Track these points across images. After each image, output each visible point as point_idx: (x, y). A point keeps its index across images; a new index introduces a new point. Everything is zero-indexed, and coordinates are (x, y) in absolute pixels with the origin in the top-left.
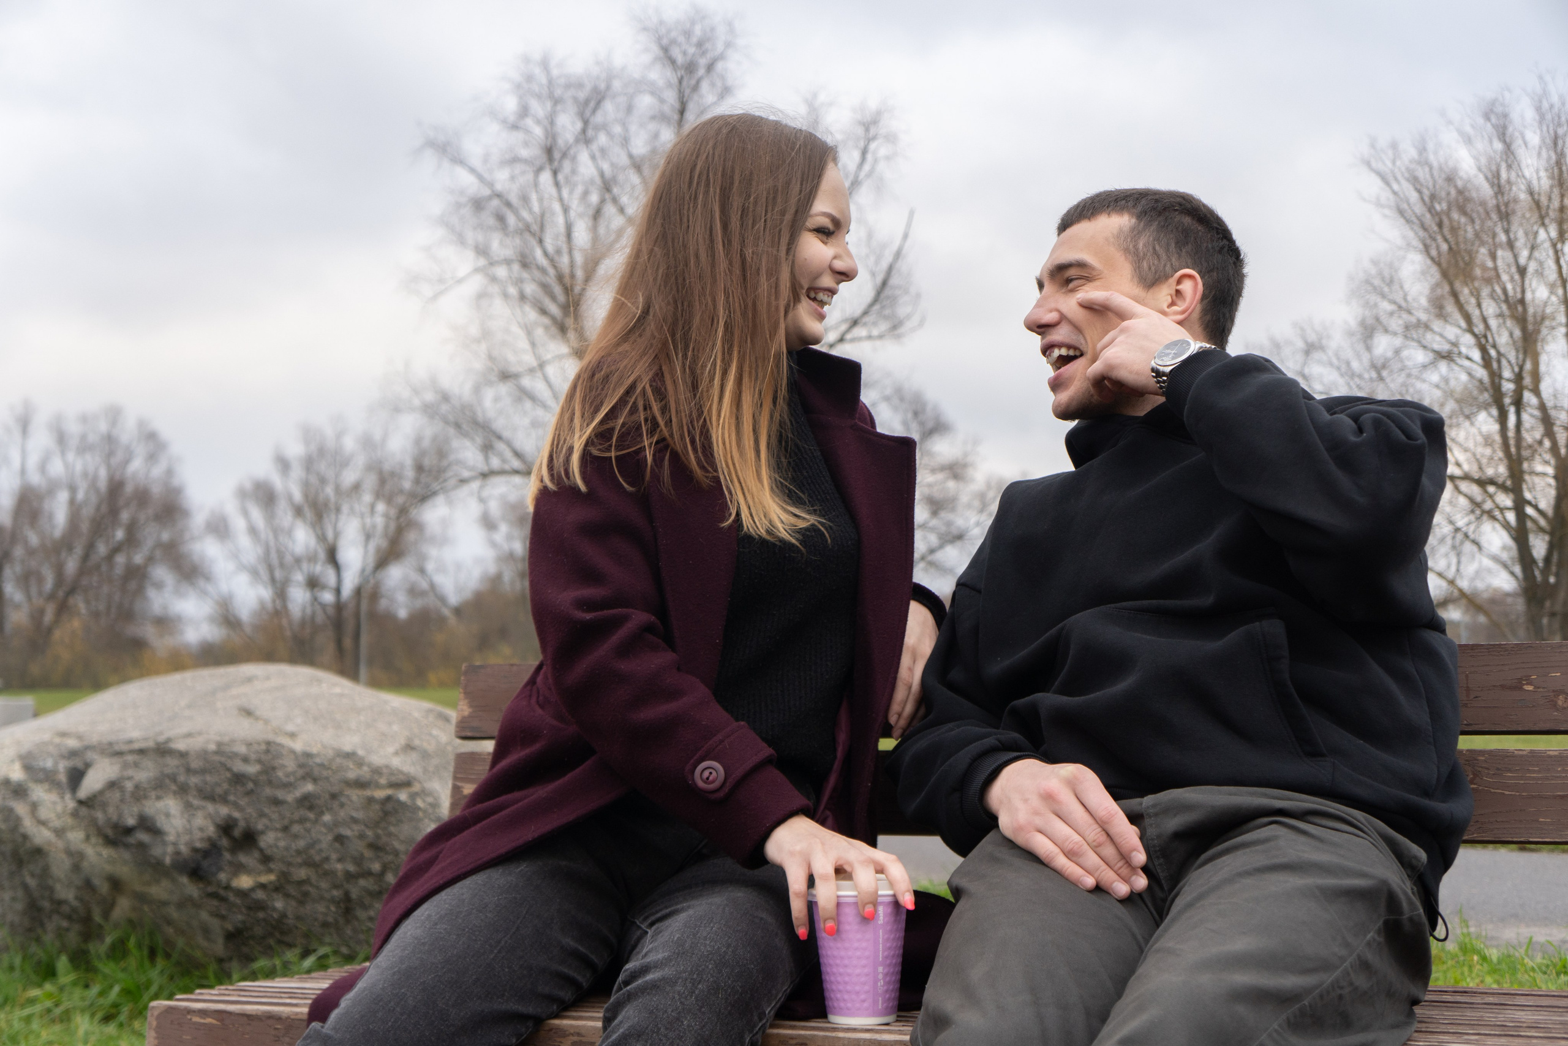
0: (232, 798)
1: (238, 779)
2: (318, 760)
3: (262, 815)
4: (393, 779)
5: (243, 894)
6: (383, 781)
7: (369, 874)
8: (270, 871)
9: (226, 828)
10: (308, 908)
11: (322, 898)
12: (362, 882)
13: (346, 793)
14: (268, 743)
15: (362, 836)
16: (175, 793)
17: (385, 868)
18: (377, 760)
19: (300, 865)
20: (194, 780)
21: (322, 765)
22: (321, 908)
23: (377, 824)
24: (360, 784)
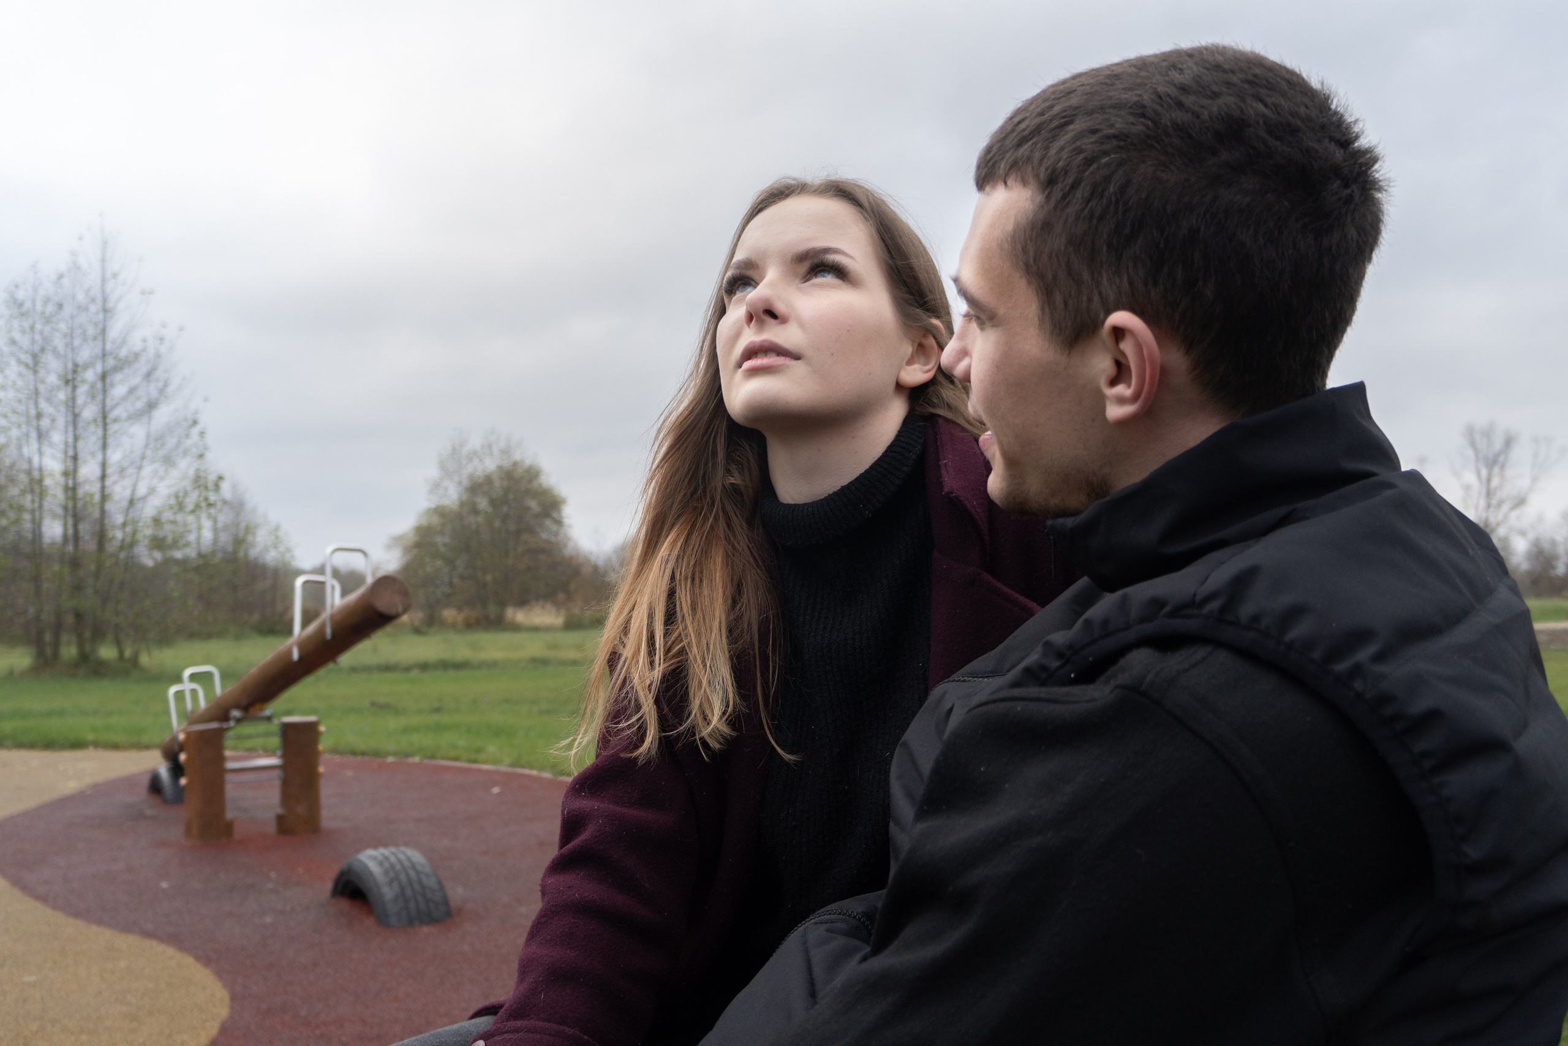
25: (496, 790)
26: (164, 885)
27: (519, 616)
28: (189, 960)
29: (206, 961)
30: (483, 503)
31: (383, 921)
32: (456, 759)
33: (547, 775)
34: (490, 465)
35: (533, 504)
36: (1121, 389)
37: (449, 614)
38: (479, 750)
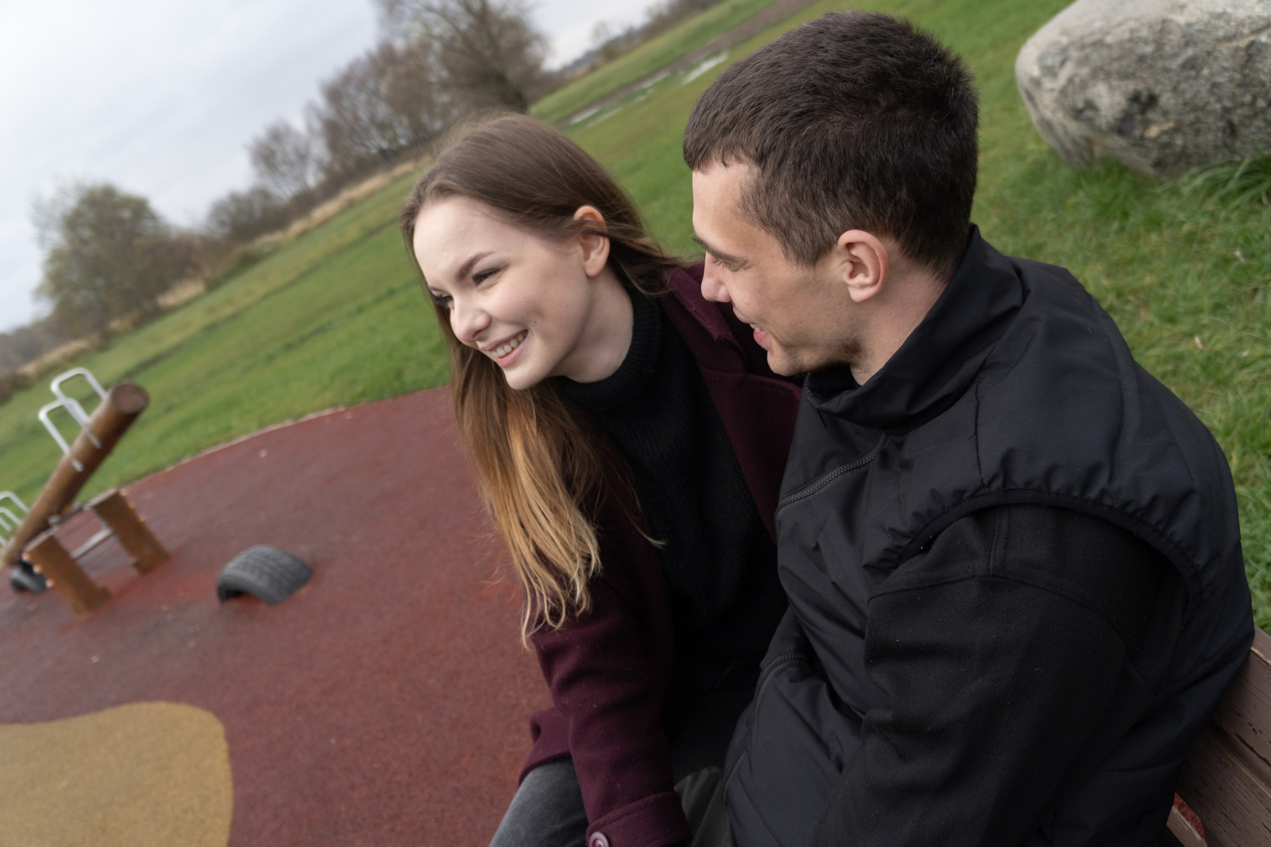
0: (1138, 74)
1: (1142, 59)
2: (1197, 27)
3: (1157, 82)
4: (1254, 27)
5: (1155, 140)
6: (1246, 31)
7: (1243, 105)
8: (1168, 121)
9: (1135, 98)
10: (1201, 140)
11: (1209, 129)
12: (1240, 111)
13: (1218, 49)
14: (1164, 21)
15: (1231, 80)
16: (1103, 80)
17: (1255, 99)
18: (1241, 14)
19: (1188, 113)
20: (1115, 66)
21: (1200, 31)
22: (1210, 137)
23: (1244, 67)
24: (1229, 38)
25: (263, 454)
26: (95, 659)
27: (168, 300)
28: (162, 706)
29: (176, 697)
30: (86, 233)
31: (271, 601)
32: (216, 443)
33: (289, 423)
34: (71, 202)
35: (126, 214)
36: (860, 279)
37: (115, 325)
38: (228, 429)
